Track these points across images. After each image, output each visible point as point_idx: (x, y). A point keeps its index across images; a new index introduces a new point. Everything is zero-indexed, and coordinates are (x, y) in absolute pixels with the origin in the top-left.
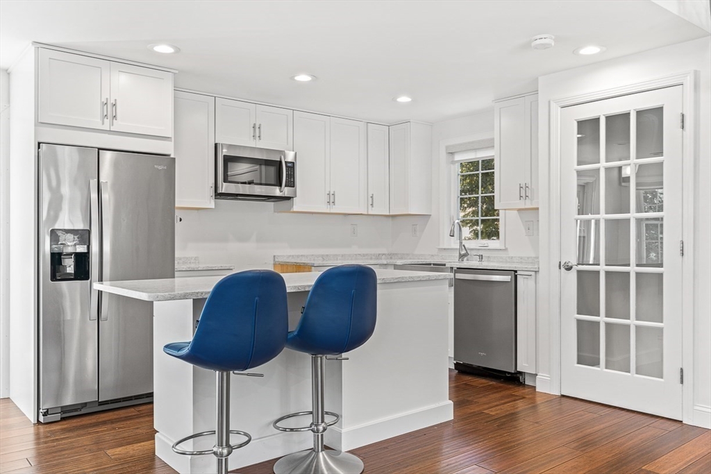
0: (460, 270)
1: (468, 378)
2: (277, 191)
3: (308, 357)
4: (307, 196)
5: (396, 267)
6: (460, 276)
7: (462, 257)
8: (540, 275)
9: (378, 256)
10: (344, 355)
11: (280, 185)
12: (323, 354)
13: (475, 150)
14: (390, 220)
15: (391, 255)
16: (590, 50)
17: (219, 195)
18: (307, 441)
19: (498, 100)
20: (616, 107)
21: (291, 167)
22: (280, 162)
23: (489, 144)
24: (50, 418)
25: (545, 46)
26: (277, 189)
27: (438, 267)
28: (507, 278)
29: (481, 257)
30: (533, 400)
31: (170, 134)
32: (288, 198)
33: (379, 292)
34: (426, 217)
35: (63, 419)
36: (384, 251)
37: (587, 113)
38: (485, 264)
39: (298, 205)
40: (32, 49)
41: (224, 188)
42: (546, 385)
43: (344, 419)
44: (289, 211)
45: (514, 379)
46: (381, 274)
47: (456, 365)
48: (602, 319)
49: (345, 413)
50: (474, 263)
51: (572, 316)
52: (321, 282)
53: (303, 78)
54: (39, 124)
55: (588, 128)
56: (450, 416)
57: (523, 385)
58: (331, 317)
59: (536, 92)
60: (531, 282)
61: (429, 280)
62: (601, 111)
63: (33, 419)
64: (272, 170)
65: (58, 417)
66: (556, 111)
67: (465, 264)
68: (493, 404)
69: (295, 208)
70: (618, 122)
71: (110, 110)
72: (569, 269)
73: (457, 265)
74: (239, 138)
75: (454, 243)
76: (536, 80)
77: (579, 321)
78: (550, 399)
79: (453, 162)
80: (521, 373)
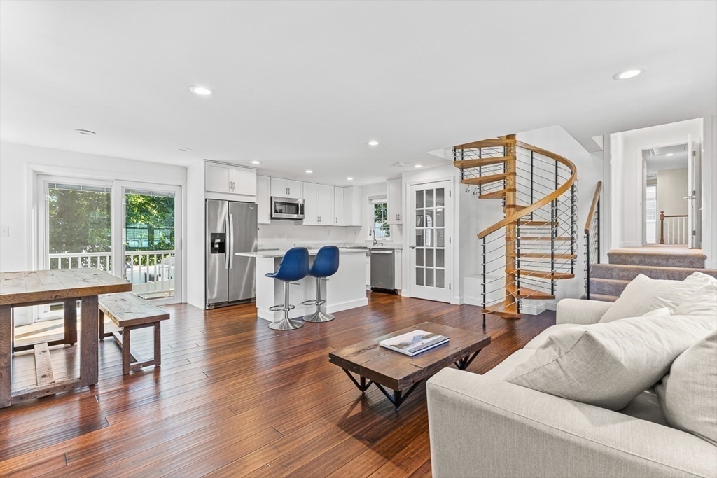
0: (373, 249)
1: (376, 293)
2: (295, 216)
3: (315, 278)
4: (309, 218)
5: (347, 248)
6: (372, 252)
7: (375, 244)
8: (403, 251)
9: (340, 244)
10: (327, 278)
11: (298, 214)
12: (320, 277)
13: (380, 199)
14: (344, 229)
15: (345, 244)
16: (418, 166)
17: (272, 218)
18: (314, 310)
19: (388, 180)
20: (429, 187)
21: (302, 206)
22: (298, 204)
23: (385, 197)
24: (211, 307)
25: (401, 166)
26: (296, 215)
27: (365, 248)
28: (391, 252)
29: (382, 244)
30: (400, 300)
31: (255, 194)
32: (301, 219)
33: (340, 256)
34: (360, 227)
35: (215, 308)
36: (342, 242)
37: (419, 188)
38: (384, 247)
39: (305, 222)
40: (203, 162)
41: (274, 215)
42: (405, 294)
43: (327, 302)
44: (301, 224)
45: (394, 293)
46: (340, 250)
47: (372, 288)
48: (425, 267)
49: (327, 300)
50: (380, 247)
51: (414, 266)
52: (319, 252)
53: (309, 172)
54: (206, 191)
55: (419, 194)
56: (366, 303)
57: (397, 294)
58: (324, 264)
59: (401, 178)
60: (400, 253)
61: (358, 252)
62: (424, 188)
63: (203, 308)
64: (294, 207)
65: (213, 307)
66: (409, 187)
67: (376, 247)
68: (384, 300)
69: (304, 224)
70: (430, 192)
71: (232, 185)
72: (413, 248)
73: (372, 247)
74: (281, 195)
75: (371, 238)
76: (401, 174)
77: (417, 268)
78: (406, 298)
79: (371, 204)
80: (397, 290)
